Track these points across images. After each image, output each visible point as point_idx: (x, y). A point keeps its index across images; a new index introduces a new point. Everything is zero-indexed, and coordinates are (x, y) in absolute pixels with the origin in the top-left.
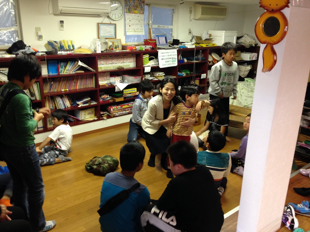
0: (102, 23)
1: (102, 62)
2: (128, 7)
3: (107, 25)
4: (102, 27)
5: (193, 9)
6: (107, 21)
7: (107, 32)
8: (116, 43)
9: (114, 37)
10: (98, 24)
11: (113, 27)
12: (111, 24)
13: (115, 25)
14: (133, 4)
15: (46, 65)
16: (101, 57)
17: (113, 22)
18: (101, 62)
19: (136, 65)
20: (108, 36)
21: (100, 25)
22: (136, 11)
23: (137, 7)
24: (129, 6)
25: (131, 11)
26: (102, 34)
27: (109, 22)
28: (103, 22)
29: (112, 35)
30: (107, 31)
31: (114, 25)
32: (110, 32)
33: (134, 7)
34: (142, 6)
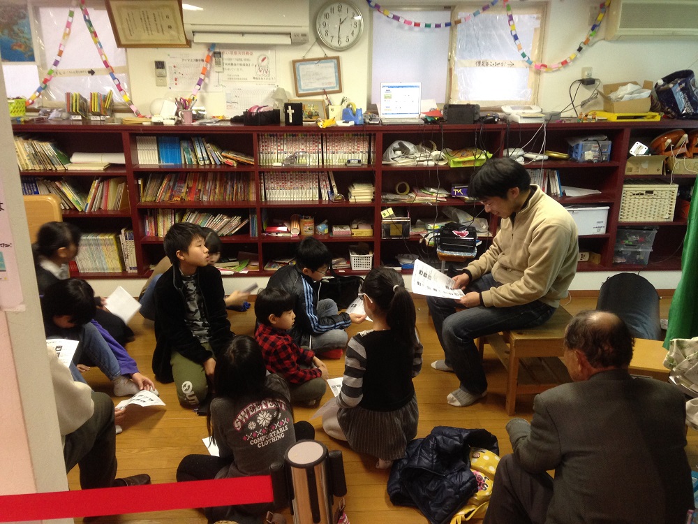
0: (304, 61)
3: (317, 62)
7: (318, 80)
9: (337, 89)
10: (294, 64)
11: (332, 65)
12: (326, 58)
13: (338, 58)
15: (156, 145)
17: (330, 54)
21: (297, 64)
27: (322, 56)
28: (307, 57)
29: (330, 83)
30: (317, 77)
31: (335, 61)
32: (323, 78)
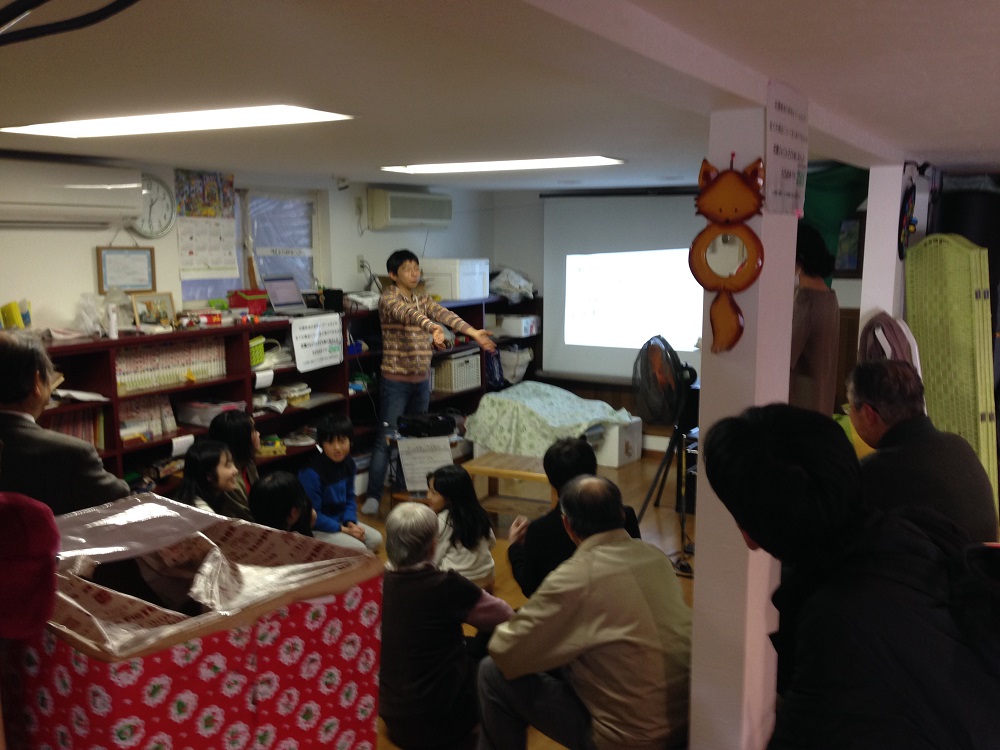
0: (110, 248)
2: (185, 197)
3: (126, 252)
4: (109, 258)
5: (364, 203)
6: (124, 239)
7: (128, 274)
8: (158, 307)
9: (150, 288)
10: (98, 252)
11: (144, 258)
12: (137, 249)
13: (152, 251)
14: (201, 189)
17: (141, 242)
18: (124, 366)
19: (227, 370)
20: (132, 286)
21: (103, 252)
22: (210, 211)
23: (212, 197)
24: (189, 197)
25: (195, 210)
26: (111, 280)
27: (130, 244)
28: (114, 244)
29: (141, 280)
30: (127, 271)
31: (148, 252)
32: (135, 273)
33: (204, 199)
34: (229, 194)
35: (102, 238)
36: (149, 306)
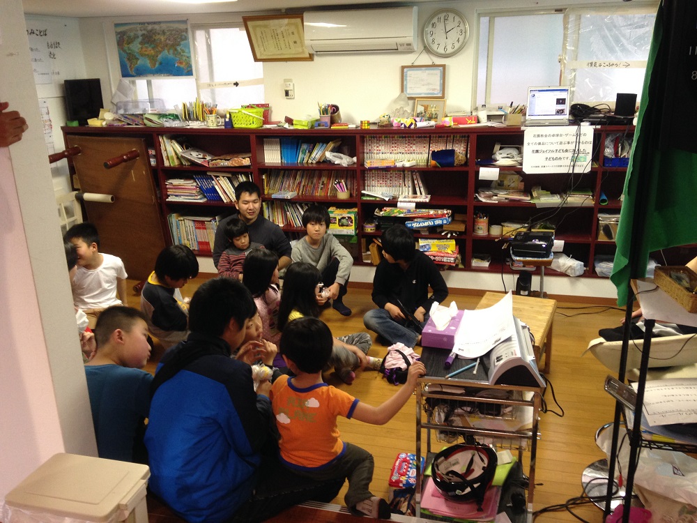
0: (412, 67)
1: (382, 148)
3: (423, 69)
4: (411, 74)
6: (425, 59)
8: (433, 110)
9: (441, 95)
10: (403, 68)
11: (438, 72)
12: (434, 66)
13: (444, 67)
15: (279, 146)
16: (381, 137)
17: (438, 61)
18: (380, 148)
20: (426, 94)
21: (405, 70)
26: (410, 89)
28: (415, 64)
29: (434, 90)
31: (442, 69)
32: (428, 84)
35: (407, 60)
36: (426, 108)
